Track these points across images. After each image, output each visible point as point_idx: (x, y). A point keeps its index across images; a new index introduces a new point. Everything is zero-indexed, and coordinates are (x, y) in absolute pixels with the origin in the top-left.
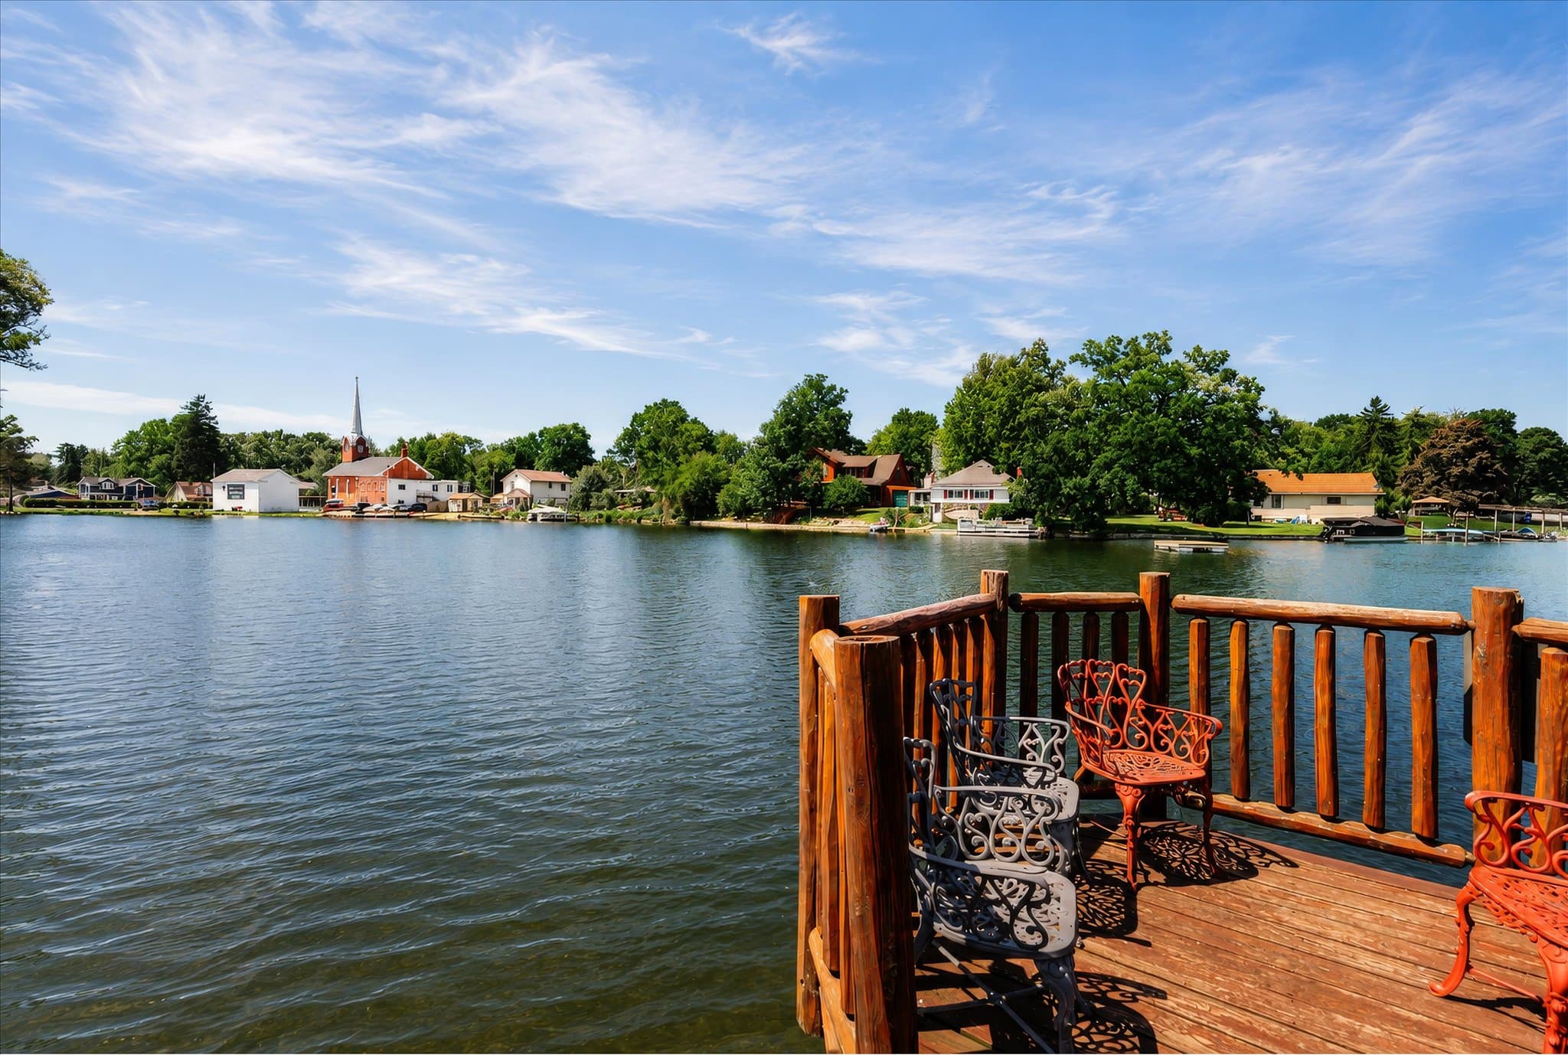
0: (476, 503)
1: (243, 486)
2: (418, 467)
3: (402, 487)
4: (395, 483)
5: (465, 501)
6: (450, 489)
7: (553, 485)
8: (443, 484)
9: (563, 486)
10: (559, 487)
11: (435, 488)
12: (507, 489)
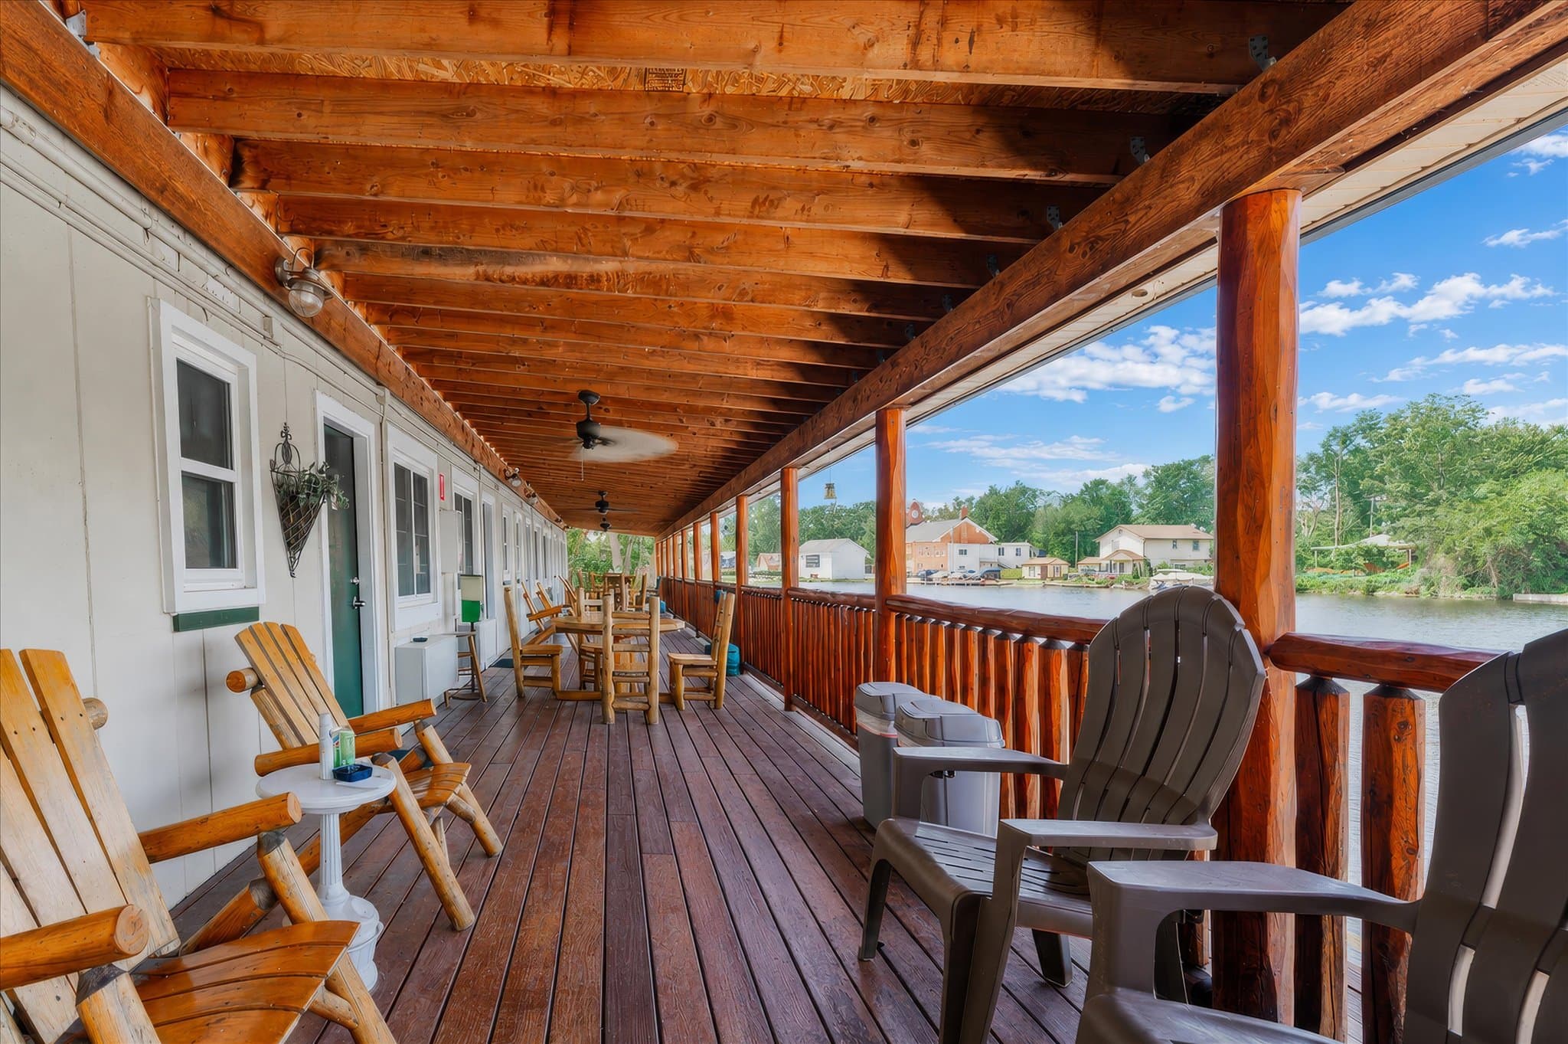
0: (1058, 569)
1: (818, 556)
2: (978, 529)
3: (963, 552)
4: (956, 548)
5: (1044, 568)
6: (1018, 553)
7: (1179, 544)
8: (1010, 548)
9: (1196, 543)
10: (1190, 546)
11: (1001, 552)
12: (1105, 551)
